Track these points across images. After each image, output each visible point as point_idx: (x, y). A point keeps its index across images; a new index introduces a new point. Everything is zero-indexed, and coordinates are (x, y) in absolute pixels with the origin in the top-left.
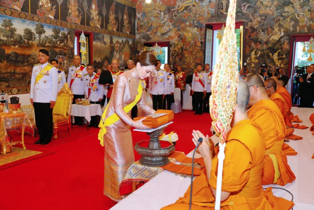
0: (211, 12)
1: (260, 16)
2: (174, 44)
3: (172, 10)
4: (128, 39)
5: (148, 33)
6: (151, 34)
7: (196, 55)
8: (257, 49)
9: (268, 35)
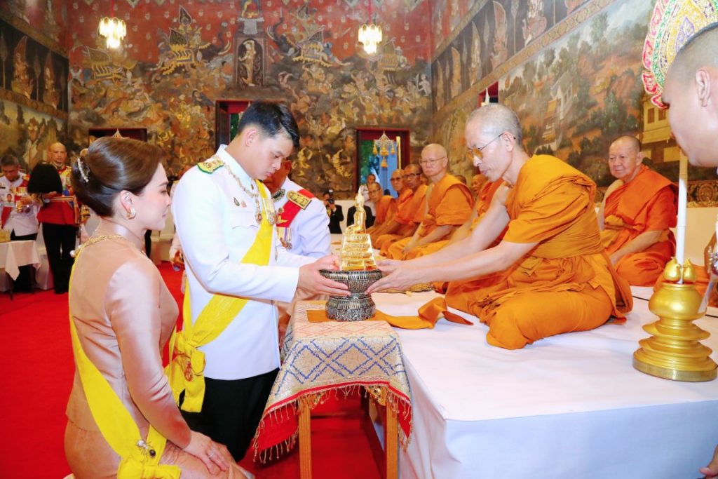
0: (227, 81)
1: (309, 94)
2: (156, 133)
3: (149, 71)
4: (55, 119)
5: (99, 110)
6: (105, 112)
7: (202, 155)
8: (307, 147)
9: (323, 125)
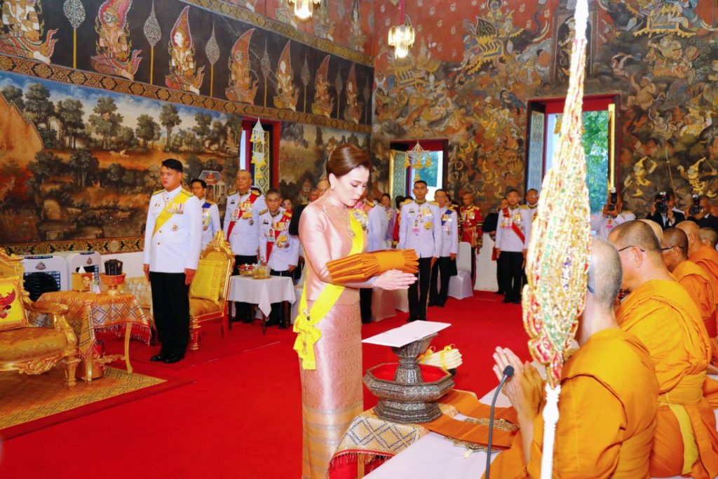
0: (542, 74)
2: (458, 144)
3: (452, 72)
4: (355, 134)
5: (401, 120)
6: (407, 122)
7: (508, 170)
8: (649, 156)
9: (675, 124)
